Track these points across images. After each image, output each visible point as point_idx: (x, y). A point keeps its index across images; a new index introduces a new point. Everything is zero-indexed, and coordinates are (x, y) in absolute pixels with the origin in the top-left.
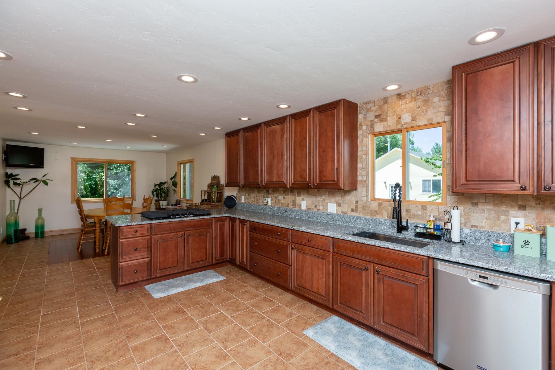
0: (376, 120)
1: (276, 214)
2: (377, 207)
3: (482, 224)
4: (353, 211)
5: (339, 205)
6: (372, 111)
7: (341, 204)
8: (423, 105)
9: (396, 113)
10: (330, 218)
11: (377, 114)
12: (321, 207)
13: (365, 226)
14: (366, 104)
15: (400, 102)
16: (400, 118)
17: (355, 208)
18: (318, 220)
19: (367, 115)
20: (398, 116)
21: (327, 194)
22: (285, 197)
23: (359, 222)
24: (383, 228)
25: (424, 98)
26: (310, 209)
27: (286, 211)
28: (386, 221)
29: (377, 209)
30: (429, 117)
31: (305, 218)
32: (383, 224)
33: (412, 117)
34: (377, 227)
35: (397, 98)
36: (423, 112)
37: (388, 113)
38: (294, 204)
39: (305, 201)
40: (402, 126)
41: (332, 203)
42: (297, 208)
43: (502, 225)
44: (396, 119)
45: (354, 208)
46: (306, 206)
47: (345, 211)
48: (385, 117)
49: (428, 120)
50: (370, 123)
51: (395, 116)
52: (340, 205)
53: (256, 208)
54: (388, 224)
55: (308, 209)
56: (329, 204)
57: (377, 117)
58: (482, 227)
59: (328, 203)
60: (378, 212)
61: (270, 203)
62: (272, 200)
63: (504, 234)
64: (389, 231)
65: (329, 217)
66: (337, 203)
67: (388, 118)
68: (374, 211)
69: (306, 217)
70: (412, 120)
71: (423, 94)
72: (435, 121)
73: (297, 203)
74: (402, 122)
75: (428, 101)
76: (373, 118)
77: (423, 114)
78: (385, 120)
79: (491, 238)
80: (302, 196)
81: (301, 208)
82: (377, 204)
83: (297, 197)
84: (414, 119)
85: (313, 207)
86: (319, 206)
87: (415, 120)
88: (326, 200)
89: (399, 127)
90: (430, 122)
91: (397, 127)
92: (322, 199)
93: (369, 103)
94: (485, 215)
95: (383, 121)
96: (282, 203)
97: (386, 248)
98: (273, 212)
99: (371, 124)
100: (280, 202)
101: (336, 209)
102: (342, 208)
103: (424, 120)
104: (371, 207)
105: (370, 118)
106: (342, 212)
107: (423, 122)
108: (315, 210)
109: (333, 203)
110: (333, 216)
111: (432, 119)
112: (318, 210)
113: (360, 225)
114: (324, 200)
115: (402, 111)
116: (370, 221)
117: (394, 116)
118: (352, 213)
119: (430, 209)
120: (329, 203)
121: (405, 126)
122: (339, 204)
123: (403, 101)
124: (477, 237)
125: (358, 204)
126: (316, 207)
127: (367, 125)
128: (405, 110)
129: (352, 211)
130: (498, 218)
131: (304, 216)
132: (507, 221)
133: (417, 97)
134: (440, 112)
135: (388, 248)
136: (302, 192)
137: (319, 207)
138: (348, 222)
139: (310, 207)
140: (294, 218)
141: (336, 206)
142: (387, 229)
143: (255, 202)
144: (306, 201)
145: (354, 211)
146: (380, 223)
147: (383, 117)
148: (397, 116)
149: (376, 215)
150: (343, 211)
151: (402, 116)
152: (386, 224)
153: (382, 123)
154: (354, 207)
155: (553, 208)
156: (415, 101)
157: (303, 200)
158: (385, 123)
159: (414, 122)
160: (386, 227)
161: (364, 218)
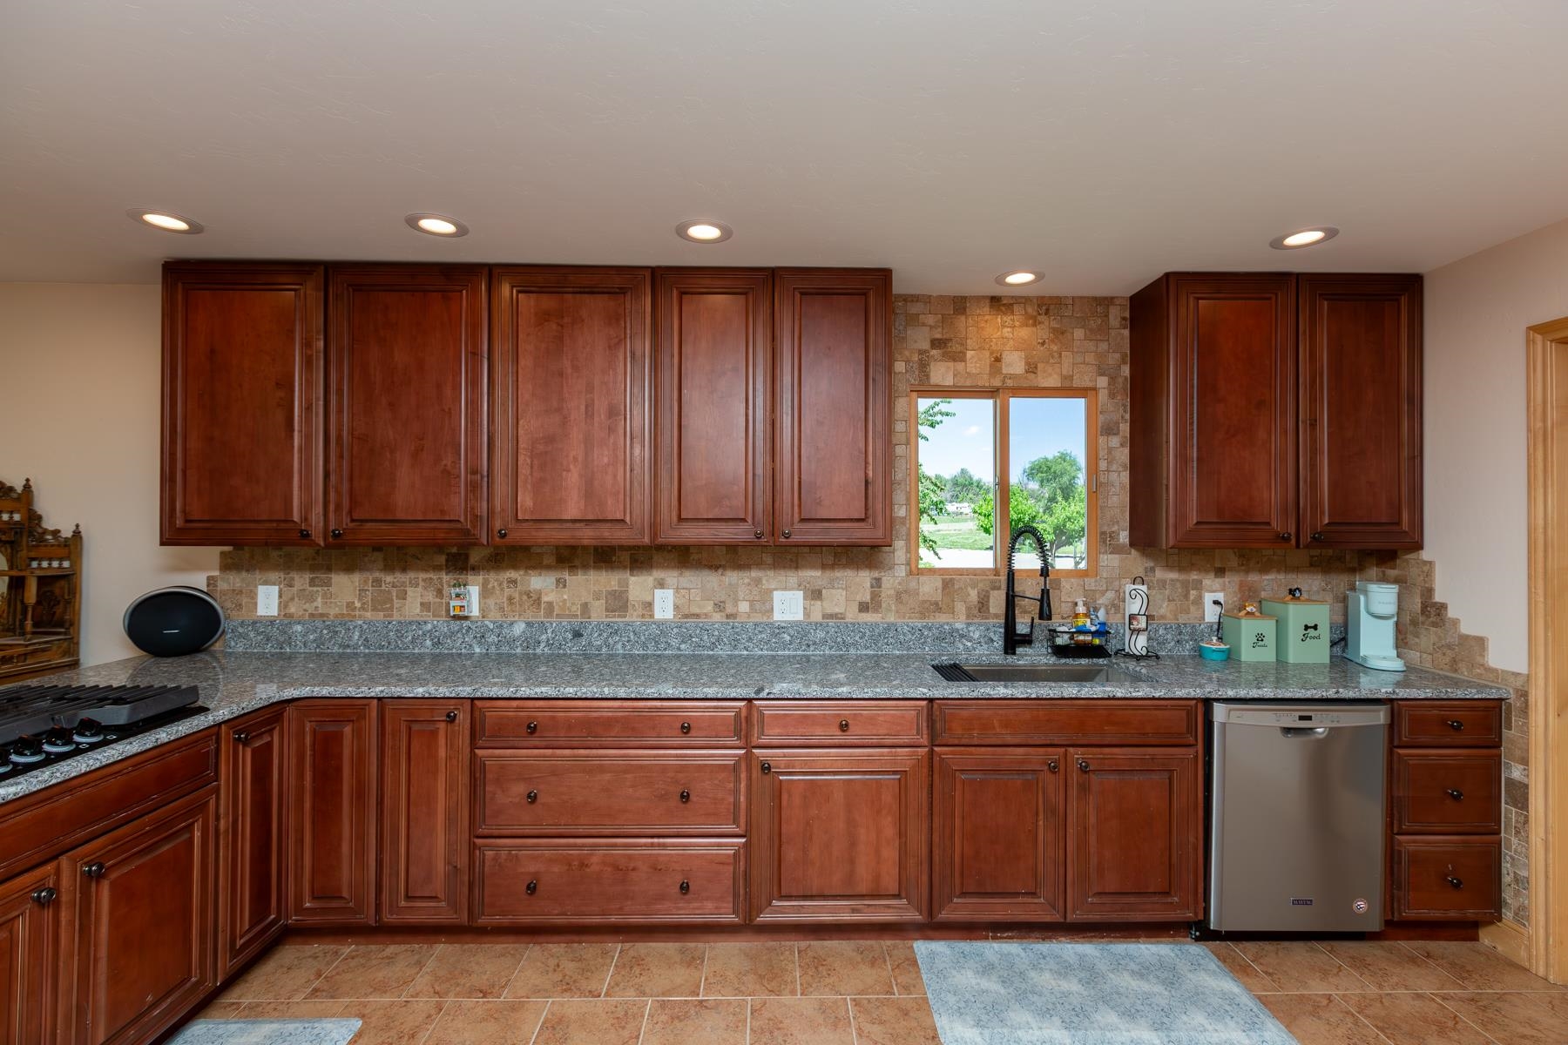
0: (934, 352)
1: (519, 650)
2: (940, 591)
3: (1162, 611)
4: (864, 607)
5: (815, 594)
6: (924, 325)
7: (824, 591)
8: (1052, 341)
9: (988, 346)
10: (789, 638)
11: (938, 336)
12: (744, 607)
13: (909, 649)
14: (905, 300)
15: (999, 320)
16: (998, 360)
17: (872, 599)
18: (736, 653)
19: (909, 332)
20: (994, 355)
21: (769, 560)
22: (567, 577)
23: (891, 640)
24: (961, 647)
25: (1054, 325)
26: (698, 616)
27: (577, 635)
28: (970, 629)
29: (938, 597)
30: (1064, 372)
31: (679, 649)
32: (962, 636)
33: (1028, 364)
34: (946, 645)
35: (991, 307)
36: (1053, 357)
37: (968, 341)
38: (619, 602)
39: (671, 592)
40: (1004, 382)
41: (790, 590)
42: (633, 617)
43: (1192, 608)
44: (988, 361)
45: (867, 598)
46: (676, 607)
47: (837, 610)
48: (959, 348)
49: (1064, 378)
50: (916, 358)
51: (987, 354)
52: (820, 592)
53: (387, 636)
54: (977, 635)
55: (686, 616)
56: (777, 595)
57: (935, 343)
58: (1163, 617)
59: (771, 591)
60: (940, 606)
61: (475, 611)
62: (485, 593)
63: (1202, 626)
64: (977, 652)
65: (785, 635)
66: (805, 590)
67: (969, 354)
68: (928, 603)
69: (683, 646)
70: (1027, 372)
71: (1051, 313)
72: (1077, 383)
73: (631, 598)
74: (1004, 371)
75: (1063, 333)
76: (926, 345)
77: (1051, 361)
78: (959, 357)
79: (1182, 636)
80: (658, 574)
81: (652, 616)
82: (939, 584)
83: (633, 578)
84: (1032, 369)
85: (709, 607)
86: (736, 601)
87: (1035, 373)
88: (764, 582)
89: (997, 383)
90: (1067, 384)
91: (992, 381)
92: (747, 581)
93: (912, 301)
94: (1167, 592)
95: (954, 360)
96: (550, 604)
97: (1109, 699)
98: (498, 645)
99: (921, 360)
100: (539, 599)
101: (804, 608)
102: (824, 604)
103: (1055, 376)
104: (921, 594)
105: (916, 342)
106: (825, 616)
107: (1053, 381)
108: (717, 617)
109: (792, 589)
110: (800, 632)
111: (1071, 377)
112: (728, 617)
113: (894, 649)
114: (758, 581)
115: (1004, 344)
116: (926, 633)
117: (984, 351)
118: (863, 614)
119: (1068, 587)
120: (776, 589)
121: (1010, 383)
122: (813, 592)
123: (1005, 319)
124: (1161, 639)
125: (880, 587)
126: (719, 606)
127: (907, 361)
128: (1011, 342)
129: (860, 611)
130: (1186, 596)
131: (674, 642)
132: (1199, 601)
133: (1039, 318)
134: (1088, 364)
135: (1114, 698)
136: (655, 558)
137: (737, 606)
138: (855, 644)
139: (696, 610)
140: (624, 656)
141: (805, 599)
142: (974, 649)
143: (362, 608)
144: (677, 590)
145: (868, 608)
146: (955, 634)
147: (955, 347)
148: (991, 354)
149: (937, 614)
150: (829, 611)
151: (1004, 356)
152: (971, 634)
153: (951, 364)
154: (869, 597)
155: (1259, 571)
156: (1034, 325)
157: (661, 585)
158: (960, 366)
159: (1033, 375)
160: (969, 644)
161: (908, 626)
